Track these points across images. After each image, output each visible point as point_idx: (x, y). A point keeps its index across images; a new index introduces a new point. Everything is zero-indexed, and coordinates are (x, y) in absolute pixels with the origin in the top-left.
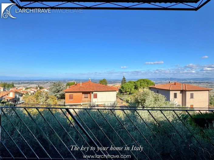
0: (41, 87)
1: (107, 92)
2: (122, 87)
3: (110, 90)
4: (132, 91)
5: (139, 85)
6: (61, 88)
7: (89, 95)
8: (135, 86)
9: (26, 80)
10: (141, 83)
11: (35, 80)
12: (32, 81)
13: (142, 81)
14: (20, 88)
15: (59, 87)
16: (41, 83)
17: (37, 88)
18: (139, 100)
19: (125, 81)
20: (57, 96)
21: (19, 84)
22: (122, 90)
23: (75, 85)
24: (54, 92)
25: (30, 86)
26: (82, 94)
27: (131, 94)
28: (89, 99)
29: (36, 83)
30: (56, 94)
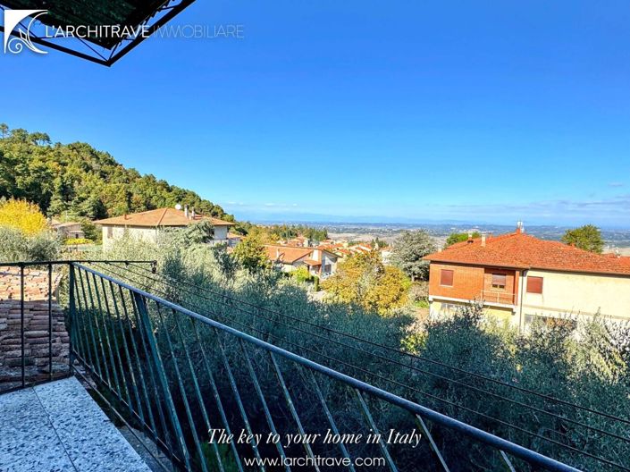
0: (382, 242)
1: (570, 276)
6: (424, 248)
7: (509, 278)
9: (351, 224)
11: (370, 224)
12: (363, 227)
14: (338, 242)
15: (418, 245)
16: (384, 232)
17: (372, 245)
20: (413, 269)
21: (338, 232)
23: (469, 242)
24: (406, 259)
25: (360, 239)
26: (485, 272)
29: (372, 232)
30: (409, 263)
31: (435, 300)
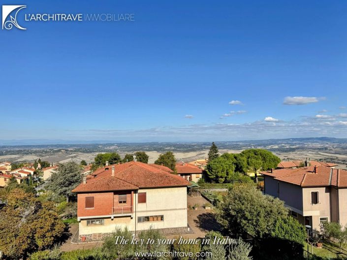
0: (44, 162)
2: (209, 167)
3: (172, 185)
4: (230, 177)
5: (245, 163)
6: (76, 175)
7: (129, 195)
8: (236, 164)
9: (15, 147)
10: (249, 158)
12: (27, 149)
13: (252, 154)
15: (71, 174)
16: (46, 152)
17: (35, 166)
18: (231, 211)
19: (216, 152)
20: (68, 192)
22: (209, 173)
23: (106, 169)
24: (61, 185)
26: (114, 195)
27: (229, 182)
28: (127, 205)
29: (35, 152)
30: (64, 188)
31: (82, 219)
